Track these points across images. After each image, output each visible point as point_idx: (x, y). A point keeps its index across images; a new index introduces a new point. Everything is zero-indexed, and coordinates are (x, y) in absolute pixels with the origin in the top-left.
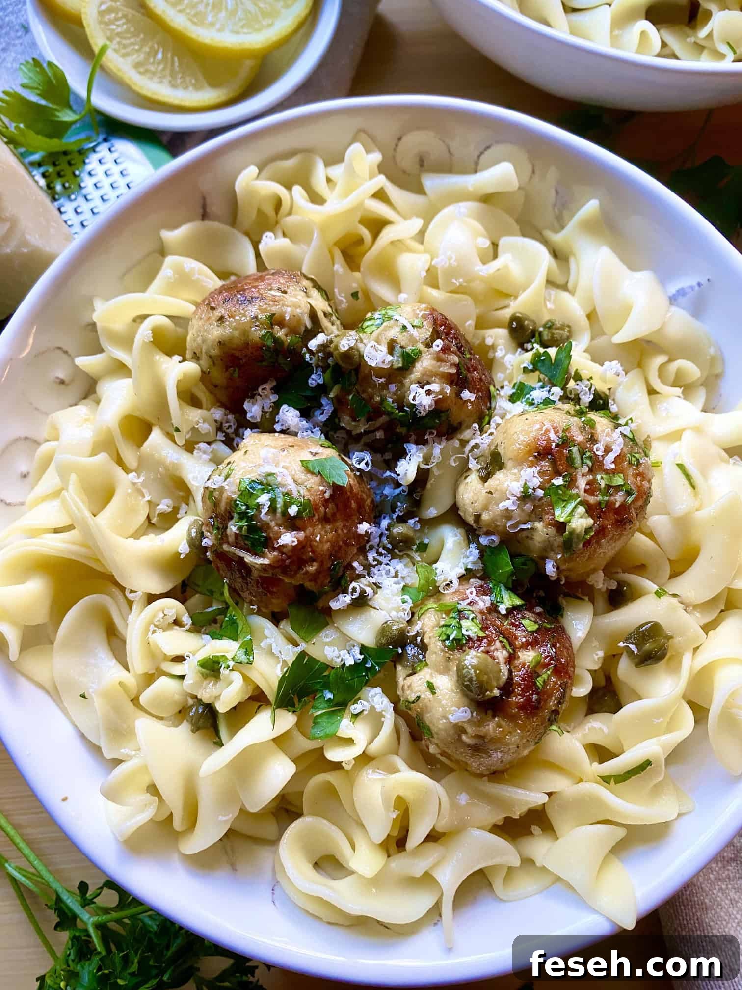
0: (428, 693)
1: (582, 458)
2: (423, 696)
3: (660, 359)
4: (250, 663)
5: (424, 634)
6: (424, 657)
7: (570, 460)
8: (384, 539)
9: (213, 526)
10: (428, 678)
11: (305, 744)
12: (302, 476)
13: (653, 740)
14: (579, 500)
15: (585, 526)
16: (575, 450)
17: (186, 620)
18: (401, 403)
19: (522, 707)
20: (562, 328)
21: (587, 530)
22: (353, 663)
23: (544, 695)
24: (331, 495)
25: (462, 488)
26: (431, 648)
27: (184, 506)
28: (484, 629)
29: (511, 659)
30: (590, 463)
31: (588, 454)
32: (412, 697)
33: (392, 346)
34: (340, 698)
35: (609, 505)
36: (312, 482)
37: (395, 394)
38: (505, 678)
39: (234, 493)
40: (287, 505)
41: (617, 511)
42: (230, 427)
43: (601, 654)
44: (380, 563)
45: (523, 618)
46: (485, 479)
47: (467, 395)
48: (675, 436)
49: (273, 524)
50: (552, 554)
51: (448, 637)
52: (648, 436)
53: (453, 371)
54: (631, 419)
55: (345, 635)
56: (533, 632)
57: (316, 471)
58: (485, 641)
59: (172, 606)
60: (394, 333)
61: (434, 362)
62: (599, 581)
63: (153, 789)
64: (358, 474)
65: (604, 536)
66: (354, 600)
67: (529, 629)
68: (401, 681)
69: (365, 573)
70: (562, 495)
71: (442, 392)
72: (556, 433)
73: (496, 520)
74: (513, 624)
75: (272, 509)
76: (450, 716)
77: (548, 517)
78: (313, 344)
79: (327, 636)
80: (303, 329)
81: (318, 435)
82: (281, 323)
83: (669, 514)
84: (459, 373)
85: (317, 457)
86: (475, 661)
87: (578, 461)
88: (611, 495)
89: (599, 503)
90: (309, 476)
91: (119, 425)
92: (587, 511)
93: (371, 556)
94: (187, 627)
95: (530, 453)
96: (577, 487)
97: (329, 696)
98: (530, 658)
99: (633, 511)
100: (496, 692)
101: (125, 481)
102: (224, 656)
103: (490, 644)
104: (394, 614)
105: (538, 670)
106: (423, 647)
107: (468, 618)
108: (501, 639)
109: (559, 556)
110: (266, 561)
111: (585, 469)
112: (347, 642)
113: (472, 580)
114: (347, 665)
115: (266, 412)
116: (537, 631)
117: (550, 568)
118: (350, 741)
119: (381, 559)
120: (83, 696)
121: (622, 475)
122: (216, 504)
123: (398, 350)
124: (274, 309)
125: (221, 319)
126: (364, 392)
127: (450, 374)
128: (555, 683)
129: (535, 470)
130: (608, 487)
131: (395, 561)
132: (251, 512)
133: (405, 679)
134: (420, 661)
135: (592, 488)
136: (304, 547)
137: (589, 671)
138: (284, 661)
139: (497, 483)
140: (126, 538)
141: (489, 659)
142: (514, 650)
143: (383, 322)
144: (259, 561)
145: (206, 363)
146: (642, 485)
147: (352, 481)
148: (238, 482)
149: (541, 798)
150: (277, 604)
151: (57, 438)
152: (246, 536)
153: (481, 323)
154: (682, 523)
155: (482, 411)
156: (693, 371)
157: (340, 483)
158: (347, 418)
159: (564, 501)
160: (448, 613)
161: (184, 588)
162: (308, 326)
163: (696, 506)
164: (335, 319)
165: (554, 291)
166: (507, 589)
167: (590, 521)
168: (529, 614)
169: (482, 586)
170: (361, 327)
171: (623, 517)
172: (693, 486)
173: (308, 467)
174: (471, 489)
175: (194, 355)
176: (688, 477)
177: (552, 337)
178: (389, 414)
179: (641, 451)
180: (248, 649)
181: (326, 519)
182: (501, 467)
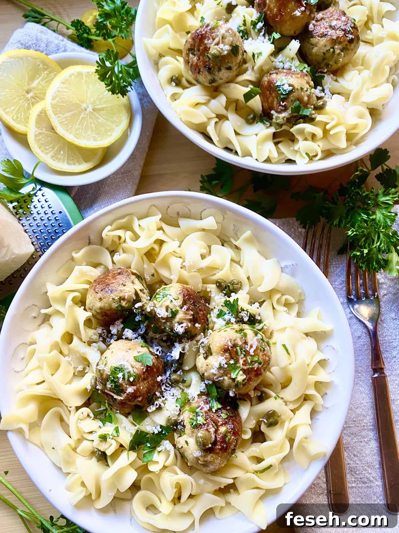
0: (186, 445)
1: (241, 351)
2: (184, 446)
3: (278, 296)
4: (118, 436)
5: (184, 421)
6: (184, 429)
7: (236, 352)
8: (168, 380)
9: (101, 382)
10: (186, 439)
11: (140, 463)
12: (134, 363)
13: (273, 457)
14: (240, 369)
15: (242, 379)
16: (238, 348)
17: (92, 415)
18: (172, 330)
19: (220, 450)
20: (237, 284)
21: (243, 380)
22: (157, 432)
23: (228, 444)
24: (146, 370)
25: (197, 360)
26: (186, 427)
27: (87, 367)
28: (206, 420)
29: (216, 431)
30: (244, 353)
31: (244, 350)
32: (180, 447)
33: (167, 308)
34: (153, 446)
35: (252, 369)
36: (138, 365)
37: (170, 326)
38: (213, 440)
39: (109, 372)
40: (129, 377)
41: (256, 371)
42: (105, 335)
43: (254, 422)
44: (167, 390)
45: (222, 413)
46: (206, 358)
47: (197, 325)
48: (283, 330)
49: (124, 384)
50: (231, 389)
51: (192, 424)
52: (273, 330)
53: (191, 317)
54: (265, 325)
55: (153, 421)
56: (225, 419)
57: (140, 360)
58: (206, 425)
59: (86, 410)
60: (168, 303)
61: (183, 315)
62: (252, 394)
63: (83, 484)
64: (156, 357)
65: (251, 381)
66: (157, 408)
67: (224, 418)
68: (176, 439)
69: (161, 396)
70: (234, 367)
71: (187, 326)
72: (231, 342)
73: (210, 376)
74: (218, 416)
75: (124, 379)
76: (194, 454)
77: (229, 375)
78: (137, 306)
79: (147, 421)
80: (132, 300)
81: (140, 341)
82: (124, 299)
83: (278, 366)
84: (194, 317)
85: (140, 354)
86: (201, 435)
87: (240, 353)
88: (253, 365)
89: (248, 369)
90: (137, 363)
91: (61, 339)
92: (243, 373)
93: (163, 387)
94: (92, 418)
95: (221, 350)
96: (240, 363)
97: (149, 445)
98: (223, 431)
99: (262, 370)
100: (210, 446)
101: (64, 360)
102: (108, 434)
103: (208, 426)
104: (172, 412)
105: (227, 434)
106: (184, 426)
107: (200, 416)
108: (212, 423)
109: (234, 390)
110: (122, 398)
111: (242, 356)
112: (155, 424)
113: (203, 396)
114: (155, 433)
115: (119, 331)
116: (227, 418)
117: (231, 394)
118: (157, 462)
119: (167, 388)
120: (53, 448)
121: (257, 356)
122: (102, 375)
123: (169, 310)
124: (121, 295)
125: (101, 299)
126: (157, 324)
127: (190, 319)
128: (233, 439)
129: (223, 358)
130: (252, 362)
131: (173, 389)
132: (116, 380)
134: (183, 431)
135: (245, 363)
136: (136, 392)
137: (250, 429)
138: (131, 433)
139: (209, 361)
140: (66, 384)
141: (207, 433)
142: (217, 427)
143: (164, 298)
144: (119, 398)
145: (94, 313)
146: (266, 359)
147: (154, 361)
148: (110, 367)
149: (231, 481)
150: (127, 411)
151: (36, 343)
152: (114, 389)
153: (205, 281)
154: (284, 370)
155: (205, 326)
156: (292, 300)
157: (149, 365)
158: (151, 333)
159: (235, 369)
160: (193, 412)
161: (89, 399)
162: (135, 298)
163: (289, 362)
164: (145, 291)
165: (235, 265)
166: (216, 401)
167: (245, 377)
168: (224, 411)
169: (206, 399)
170: (155, 297)
171: (258, 373)
172: (289, 354)
173: (136, 359)
174: (201, 362)
175: (89, 309)
176: (287, 350)
177: (234, 288)
178: (167, 333)
179: (266, 344)
180: (117, 430)
181: (144, 379)
182: (211, 354)
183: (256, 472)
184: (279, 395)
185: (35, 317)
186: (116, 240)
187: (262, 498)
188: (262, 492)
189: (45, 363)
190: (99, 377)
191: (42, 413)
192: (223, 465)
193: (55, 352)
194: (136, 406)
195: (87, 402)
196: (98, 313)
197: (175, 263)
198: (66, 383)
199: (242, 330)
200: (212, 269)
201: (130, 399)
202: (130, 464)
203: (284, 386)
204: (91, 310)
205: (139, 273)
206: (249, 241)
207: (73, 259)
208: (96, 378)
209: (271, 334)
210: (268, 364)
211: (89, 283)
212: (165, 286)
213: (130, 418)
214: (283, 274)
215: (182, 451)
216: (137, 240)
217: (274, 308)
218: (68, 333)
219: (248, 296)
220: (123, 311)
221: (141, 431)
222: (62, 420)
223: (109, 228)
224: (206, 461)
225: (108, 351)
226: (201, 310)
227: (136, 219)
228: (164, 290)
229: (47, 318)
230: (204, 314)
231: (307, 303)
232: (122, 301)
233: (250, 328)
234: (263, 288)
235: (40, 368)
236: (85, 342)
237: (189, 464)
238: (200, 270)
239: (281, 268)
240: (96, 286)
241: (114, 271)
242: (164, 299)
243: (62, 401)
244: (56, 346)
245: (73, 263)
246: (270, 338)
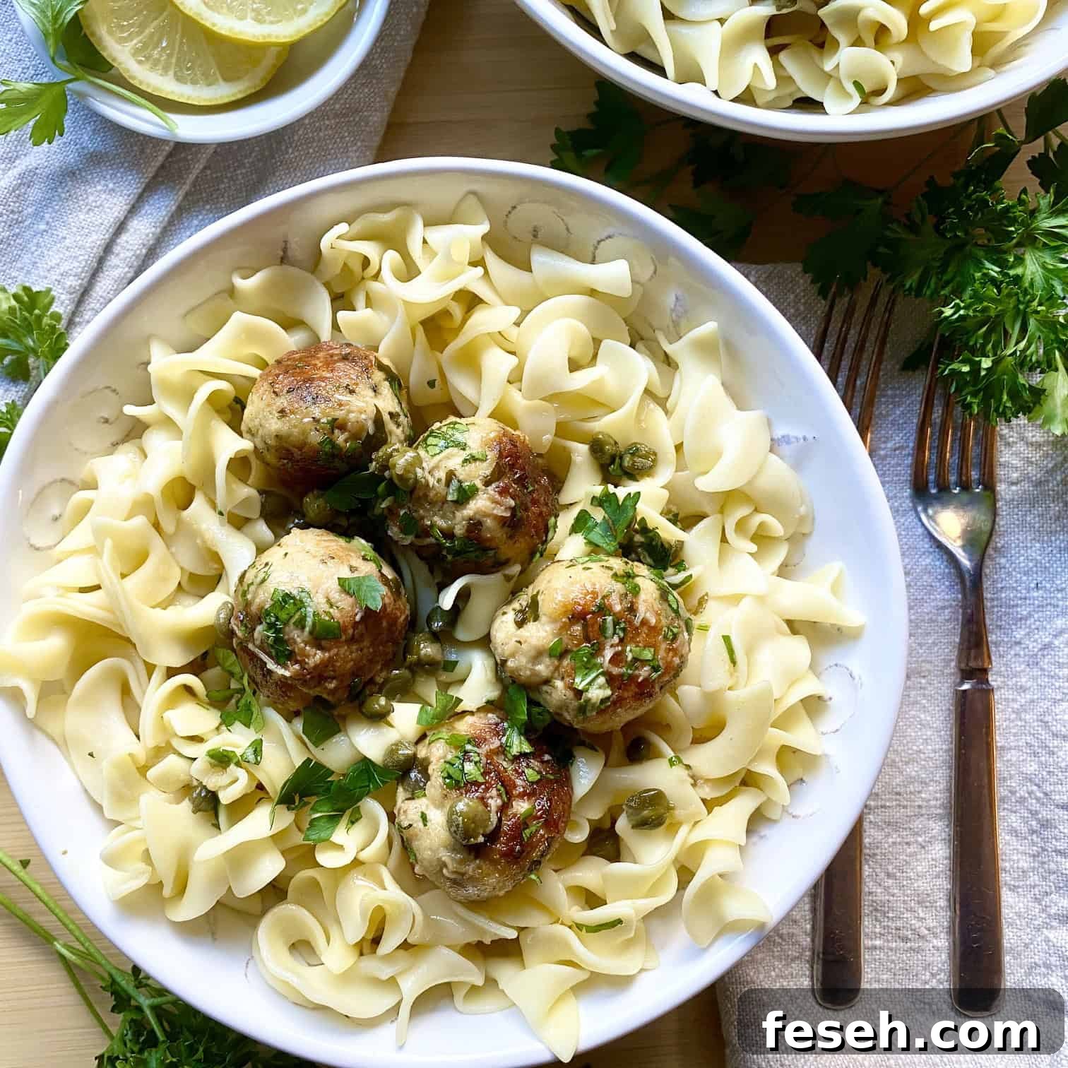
0: (421, 825)
1: (615, 629)
2: (415, 825)
3: (742, 512)
4: (257, 763)
5: (429, 762)
6: (425, 785)
7: (602, 629)
9: (242, 621)
10: (424, 809)
11: (298, 839)
12: (336, 596)
13: (629, 902)
14: (601, 670)
15: (601, 697)
16: (609, 619)
17: (202, 693)
18: (450, 533)
19: (504, 855)
21: (603, 701)
23: (528, 846)
24: (362, 618)
25: (497, 623)
26: (433, 779)
28: (484, 774)
29: (504, 808)
30: (622, 635)
31: (622, 625)
32: (405, 824)
33: (450, 475)
35: (632, 678)
36: (345, 602)
38: (492, 827)
39: (267, 601)
40: (315, 627)
41: (641, 685)
45: (528, 766)
46: (520, 624)
48: (736, 599)
49: (299, 641)
51: (449, 777)
52: (707, 594)
53: (508, 514)
54: (690, 576)
55: (353, 744)
56: (532, 783)
57: (351, 591)
58: (483, 786)
59: (190, 682)
60: (454, 464)
61: (488, 503)
63: (147, 857)
65: (621, 706)
67: (530, 779)
68: (399, 803)
70: (586, 663)
72: (594, 598)
73: (521, 670)
74: (516, 770)
76: (434, 851)
77: (569, 680)
79: (338, 742)
80: (365, 434)
81: (363, 544)
82: (343, 427)
83: (700, 686)
84: (513, 515)
85: (356, 575)
86: (465, 809)
87: (610, 631)
88: (637, 668)
89: (622, 675)
90: (344, 595)
91: (162, 492)
92: (608, 682)
95: (565, 614)
96: (604, 657)
98: (523, 810)
99: (656, 686)
100: (481, 839)
102: (233, 752)
103: (487, 790)
104: (405, 734)
105: (529, 821)
106: (427, 776)
107: (471, 761)
108: (499, 787)
110: (287, 674)
111: (616, 640)
113: (490, 714)
116: (537, 782)
118: (340, 847)
120: (91, 755)
121: (652, 650)
122: (248, 604)
123: (455, 483)
124: (339, 414)
125: (283, 413)
127: (503, 517)
128: (542, 836)
130: (635, 659)
132: (280, 626)
133: (403, 802)
134: (421, 788)
135: (617, 659)
136: (327, 666)
137: (589, 820)
138: (291, 763)
139: (528, 634)
140: (153, 607)
141: (481, 808)
142: (509, 799)
143: (447, 448)
144: (281, 671)
145: (260, 446)
146: (672, 661)
147: (387, 600)
148: (272, 591)
149: (511, 934)
150: (293, 706)
151: (96, 488)
152: (272, 646)
153: (563, 430)
154: (712, 699)
155: (536, 545)
156: (776, 527)
157: (373, 608)
158: (395, 529)
159: (587, 668)
160: (456, 748)
161: (205, 655)
162: (371, 431)
163: (730, 684)
164: (402, 419)
165: (653, 406)
166: (520, 734)
167: (608, 692)
168: (535, 763)
169: (497, 724)
170: (425, 440)
171: (644, 690)
172: (734, 662)
173: (344, 586)
174: (505, 629)
175: (249, 431)
176: (731, 652)
177: (633, 464)
178: (437, 539)
179: (682, 624)
180: (257, 748)
181: (352, 640)
182: (536, 618)
183: (577, 927)
184: (680, 755)
185: (106, 421)
186: (356, 266)
187: (579, 989)
188: (583, 976)
189: (109, 543)
190: (241, 608)
191: (80, 664)
192: (502, 893)
193: (140, 521)
194: (318, 699)
195: (199, 660)
196: (268, 448)
197: (497, 364)
198: (154, 603)
199: (629, 576)
200: (590, 403)
201: (305, 681)
202: (272, 837)
203: (701, 738)
204: (253, 435)
205: (397, 368)
206: (706, 349)
207: (231, 291)
208: (233, 608)
209: (702, 602)
210: (676, 675)
211: (262, 364)
212: (458, 420)
213: (299, 724)
214: (773, 457)
215: (406, 834)
216: (409, 280)
217: (724, 540)
218: (182, 480)
219: (666, 494)
220: (333, 456)
221: (315, 763)
222: (126, 691)
223: (342, 229)
224: (463, 874)
225: (275, 549)
226: (535, 502)
227: (419, 223)
228: (453, 428)
229: (136, 430)
230: (541, 513)
231: (812, 546)
232: (336, 431)
233: (652, 576)
234: (711, 482)
235: (95, 550)
236: (221, 514)
237: (417, 869)
238: (557, 398)
239: (772, 440)
240: (278, 376)
241: (332, 348)
242: (448, 451)
243: (134, 645)
244: (144, 505)
245: (231, 302)
246: (695, 613)
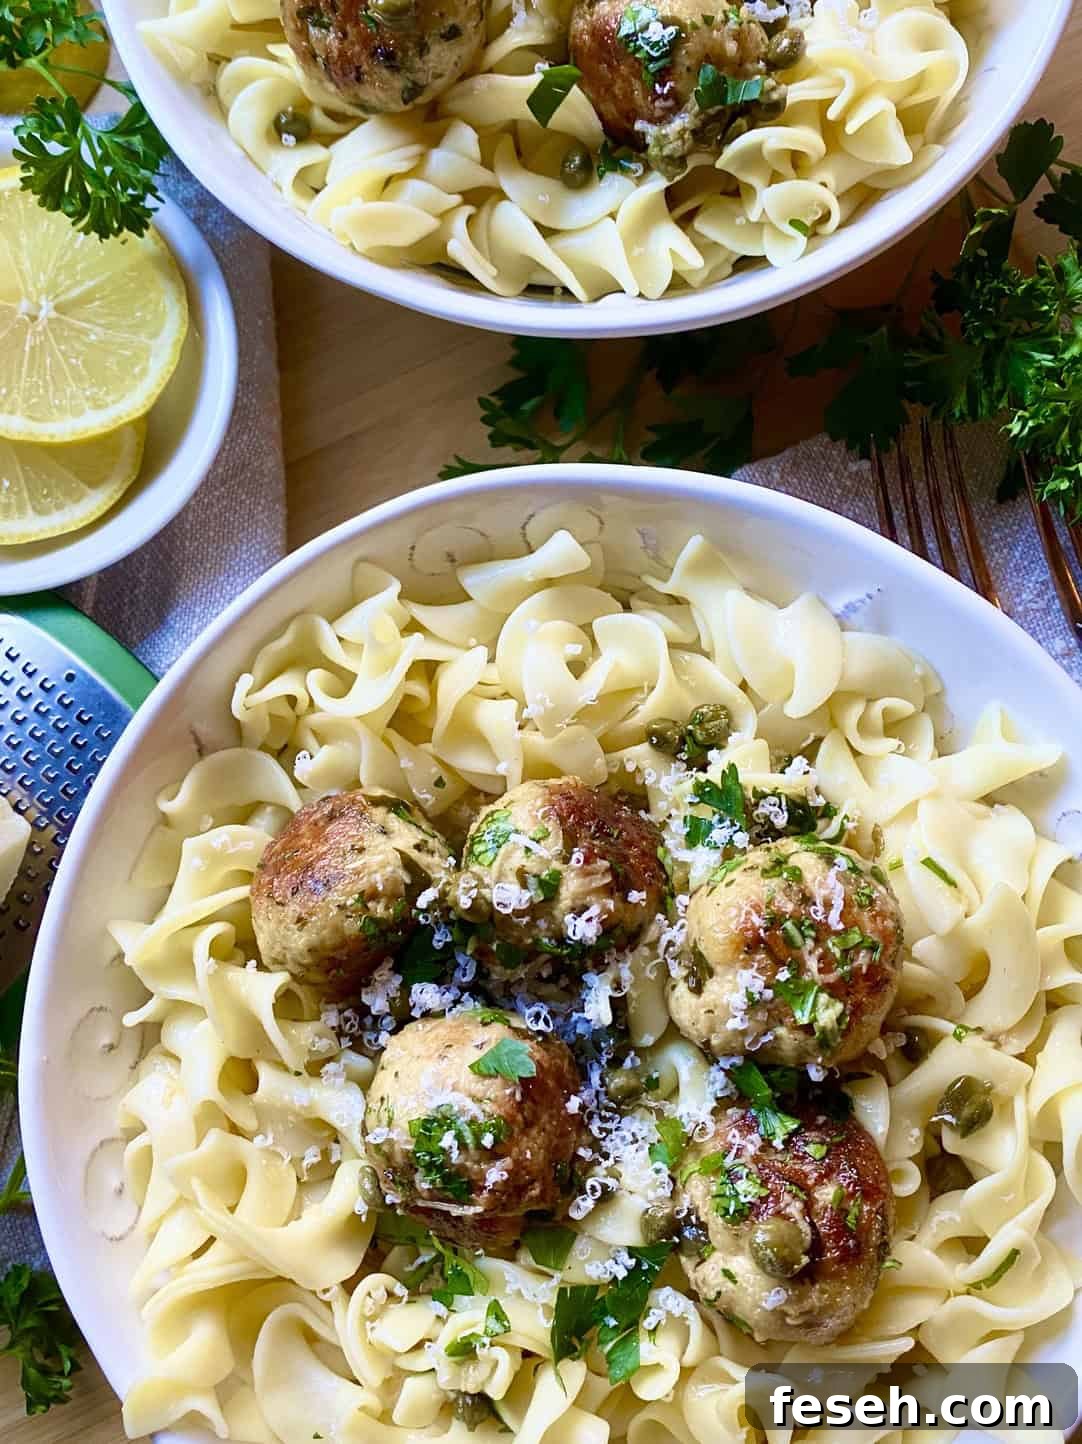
0: (730, 1285)
1: (802, 933)
2: (724, 1290)
3: (856, 711)
4: (507, 1330)
5: (697, 1209)
6: (707, 1236)
7: (788, 941)
8: (602, 1097)
9: (393, 1181)
10: (722, 1265)
11: (605, 1386)
12: (479, 1087)
13: (1010, 1224)
14: (816, 988)
15: (834, 1017)
16: (789, 925)
17: (400, 1290)
18: (561, 939)
19: (841, 1260)
20: (716, 717)
21: (839, 1020)
22: (625, 1273)
23: (860, 1233)
24: (522, 1095)
25: (673, 1004)
26: (712, 1226)
27: (335, 1146)
28: (764, 1184)
29: (808, 1208)
30: (813, 934)
31: (807, 923)
32: (712, 1295)
33: (522, 877)
34: (625, 1322)
35: (855, 974)
36: (494, 1089)
37: (548, 929)
38: (809, 1238)
39: (407, 1142)
40: (478, 1137)
41: (868, 976)
42: (352, 1026)
43: (916, 1132)
44: (609, 1132)
45: (806, 1143)
46: (698, 990)
47: (635, 896)
48: (910, 811)
49: (468, 1164)
50: (809, 1059)
51: (727, 1211)
52: (876, 825)
53: (608, 879)
54: (846, 817)
55: (600, 1241)
56: (823, 1159)
57: (493, 1072)
58: (771, 1199)
59: (376, 1282)
60: (518, 860)
61: (581, 880)
62: (881, 1049)
64: (540, 1039)
65: (863, 1014)
66: (598, 1201)
67: (818, 1157)
68: (691, 1275)
69: (597, 1156)
70: (796, 989)
71: (605, 910)
72: (758, 913)
73: (731, 1042)
74: (797, 1157)
75: (463, 1147)
76: (764, 1304)
77: (788, 1020)
78: (423, 901)
79: (581, 1248)
80: (402, 888)
81: (471, 1006)
82: (374, 896)
83: (933, 933)
84: (616, 876)
85: (486, 1049)
86: (767, 1237)
87: (798, 938)
88: (852, 961)
89: (842, 978)
90: (487, 1082)
91: (221, 1089)
92: (831, 995)
93: (594, 1128)
94: (405, 1299)
95: (737, 950)
96: (809, 970)
97: (612, 1322)
98: (831, 1197)
99: (888, 967)
100: (805, 1260)
101: (251, 1150)
102: (473, 1334)
103: (777, 1200)
104: (651, 1195)
105: (845, 1205)
106: (702, 1226)
107: (741, 1178)
108: (788, 1187)
109: (820, 1060)
110: (479, 1209)
111: (810, 943)
112: (608, 1251)
113: (730, 1111)
114: (620, 1278)
115: (394, 999)
116: (827, 1155)
117: (816, 1075)
118: (657, 1367)
119: (608, 1125)
120: (317, 1437)
121: (856, 929)
122: (389, 1158)
123: (532, 881)
124: (363, 884)
125: (301, 921)
126: (508, 937)
127: (607, 884)
128: (870, 1212)
129: (753, 972)
130: (845, 952)
131: (626, 1121)
132: (439, 1159)
133: (695, 1271)
134: (704, 1243)
135: (826, 963)
136: (517, 1174)
137: (910, 1159)
138: (545, 1305)
139: (713, 997)
140: (286, 1224)
141: (783, 1224)
142: (808, 1195)
143: (499, 847)
144: (469, 1211)
145: (296, 970)
146: (885, 928)
147: (538, 1056)
148: (407, 1126)
149: (906, 1344)
150: (507, 1239)
151: (144, 1129)
152: (444, 1189)
153: (609, 745)
154: (955, 938)
155: (659, 891)
156: (903, 706)
157: (526, 1075)
158: (498, 969)
159: (799, 995)
160: (715, 1173)
161: (374, 1244)
162: (408, 880)
163: (962, 909)
164: (433, 843)
165: (687, 656)
166: (775, 1112)
167: (839, 1007)
168: (812, 1135)
169: (743, 1117)
170: (471, 852)
171: (875, 980)
172: (952, 883)
173: (480, 1071)
174: (685, 1006)
175: (275, 961)
176: (942, 874)
177: (708, 735)
178: (549, 953)
179: (869, 879)
180: (497, 1312)
181: (528, 1124)
182: (711, 973)
183: (974, 1288)
184: (962, 1022)
185: (111, 1047)
186: (285, 711)
188: (1016, 1341)
189: (196, 1184)
190: (384, 1166)
191: (243, 1338)
192: (866, 1306)
193: (215, 1137)
194: (530, 1215)
195: (370, 1252)
196: (307, 967)
197: (495, 718)
198: (284, 1219)
199: (779, 863)
200: (620, 696)
201: (504, 1205)
202: (574, 1403)
203: (973, 988)
204: (282, 963)
205: (392, 790)
206: (706, 566)
207: (165, 820)
208: (375, 1171)
209: (876, 836)
210: (900, 940)
211: (246, 877)
212: (492, 807)
213: (526, 1258)
214: (848, 635)
215: (721, 1304)
216: (350, 689)
217: (856, 753)
218: (232, 1060)
219: (762, 743)
220: (383, 933)
221: (572, 1289)
222: (311, 1338)
223: (246, 682)
224: (809, 1312)
225: (380, 1076)
226: (629, 844)
227: (323, 625)
228: (493, 820)
229: (150, 1036)
230: (644, 854)
231: (956, 701)
232: (370, 905)
233: (805, 846)
234: (801, 704)
235: (184, 1201)
236: (298, 1074)
237: (758, 1338)
238: (584, 715)
239: (837, 616)
240: (272, 882)
241: (310, 815)
242: (502, 851)
243: (291, 1281)
244: (210, 1117)
245: (170, 832)
246: (878, 854)
